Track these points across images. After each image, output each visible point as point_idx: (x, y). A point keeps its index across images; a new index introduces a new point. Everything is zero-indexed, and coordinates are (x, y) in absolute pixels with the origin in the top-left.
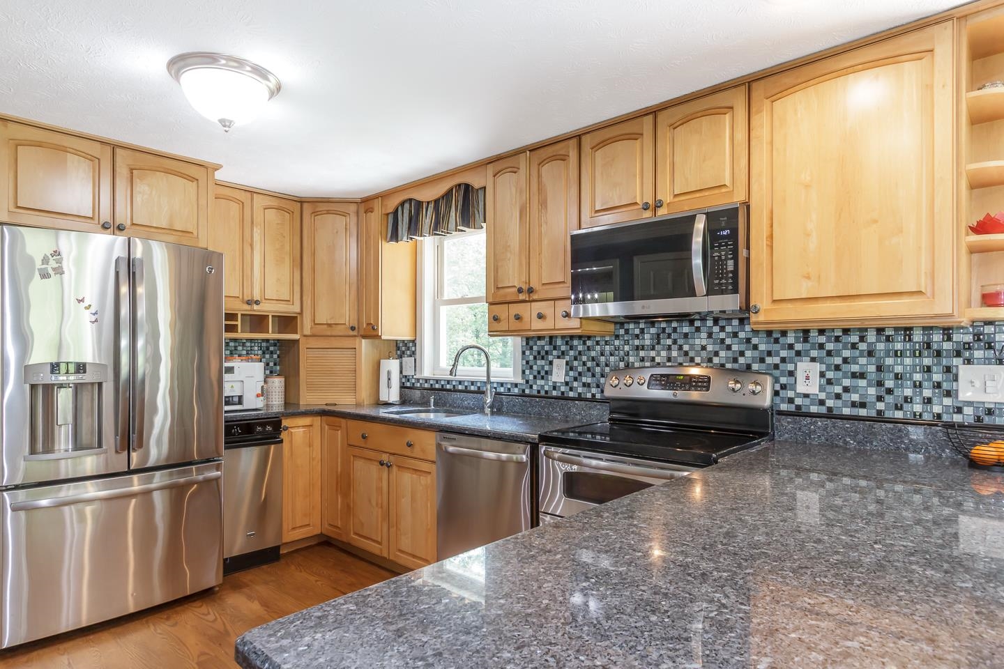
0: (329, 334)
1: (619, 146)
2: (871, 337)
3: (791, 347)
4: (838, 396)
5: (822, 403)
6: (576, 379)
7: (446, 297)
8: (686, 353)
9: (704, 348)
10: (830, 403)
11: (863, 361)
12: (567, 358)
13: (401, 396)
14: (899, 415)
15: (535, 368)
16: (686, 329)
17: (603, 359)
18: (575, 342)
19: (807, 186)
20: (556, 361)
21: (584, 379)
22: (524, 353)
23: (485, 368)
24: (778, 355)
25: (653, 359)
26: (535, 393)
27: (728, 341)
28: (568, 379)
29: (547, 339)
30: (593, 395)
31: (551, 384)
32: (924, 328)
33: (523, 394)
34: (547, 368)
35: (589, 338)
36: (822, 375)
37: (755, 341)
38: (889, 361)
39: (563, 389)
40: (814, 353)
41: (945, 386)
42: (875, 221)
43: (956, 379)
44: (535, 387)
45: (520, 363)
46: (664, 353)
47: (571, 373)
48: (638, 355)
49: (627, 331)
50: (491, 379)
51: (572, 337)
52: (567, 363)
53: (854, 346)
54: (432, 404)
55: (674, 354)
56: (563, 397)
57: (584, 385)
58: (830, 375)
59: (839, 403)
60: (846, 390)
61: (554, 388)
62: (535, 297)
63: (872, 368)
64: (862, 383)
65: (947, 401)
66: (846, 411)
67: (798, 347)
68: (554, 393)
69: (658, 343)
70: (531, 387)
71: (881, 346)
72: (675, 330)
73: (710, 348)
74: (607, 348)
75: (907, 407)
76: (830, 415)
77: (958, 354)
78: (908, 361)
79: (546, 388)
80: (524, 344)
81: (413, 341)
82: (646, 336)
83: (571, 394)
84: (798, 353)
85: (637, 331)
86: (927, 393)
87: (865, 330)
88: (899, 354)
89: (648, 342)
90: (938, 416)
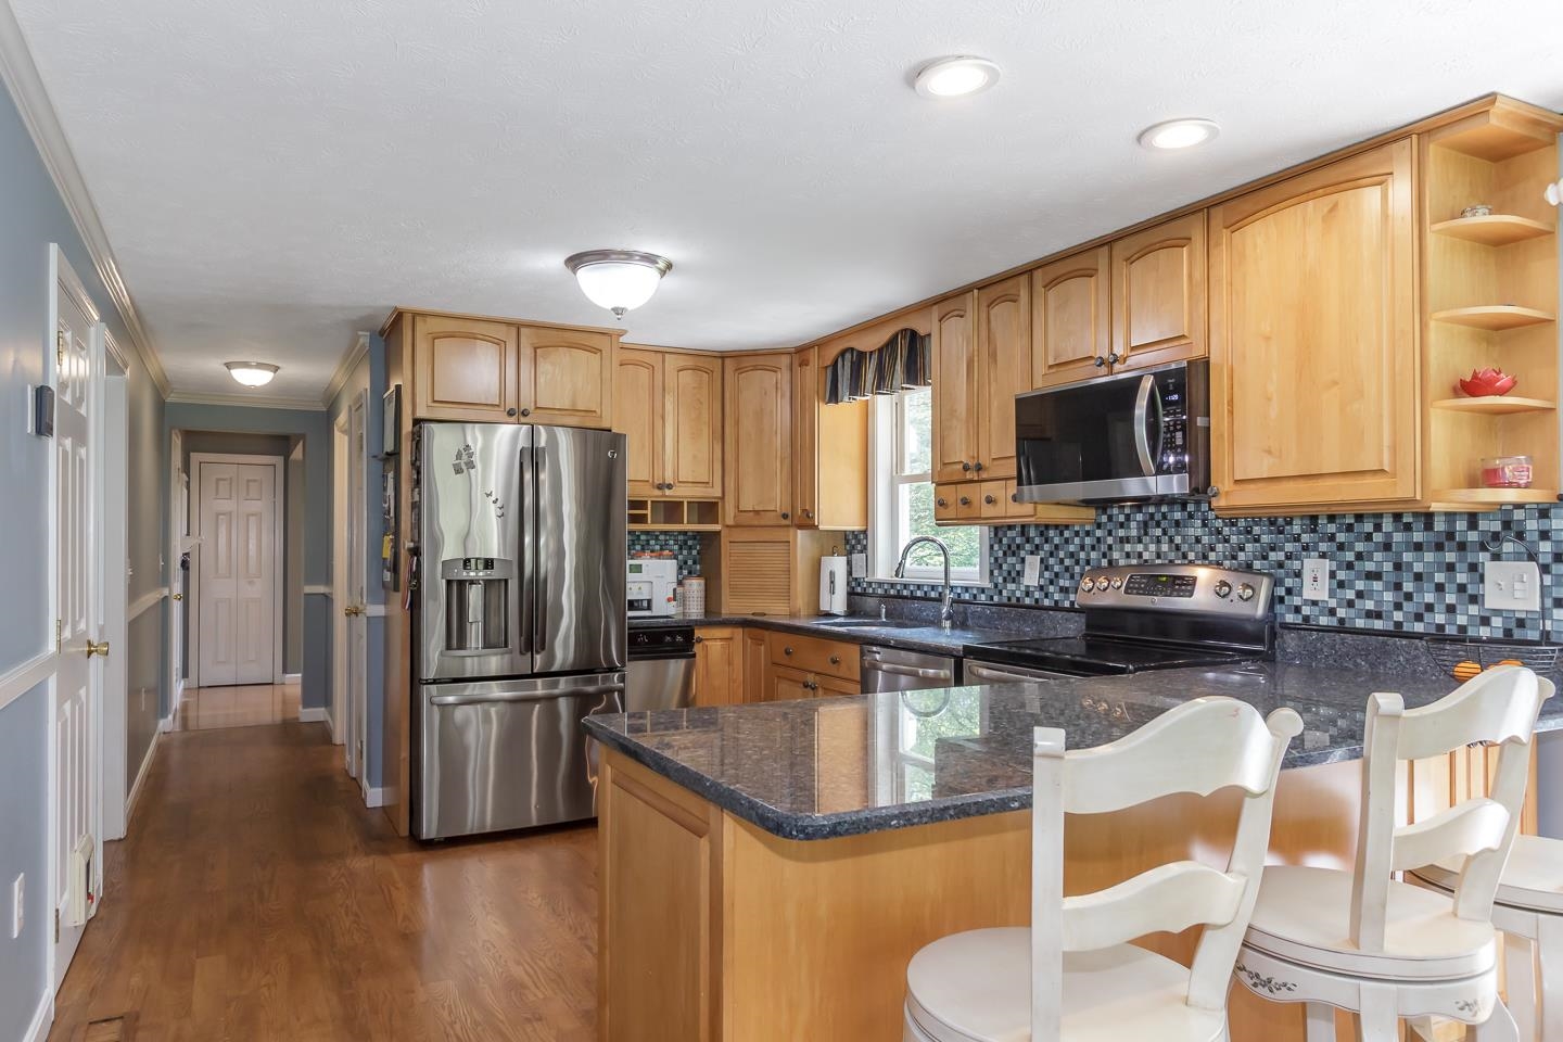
0: (756, 523)
1: (1073, 285)
2: (1387, 525)
3: (1297, 539)
4: (1350, 604)
5: (1332, 612)
6: (1051, 582)
7: (907, 472)
8: (1178, 548)
9: (1198, 540)
10: (1341, 613)
11: (1378, 556)
12: (1042, 553)
13: (850, 604)
14: (1419, 627)
15: (1005, 567)
16: (1178, 515)
17: (1082, 555)
18: (1051, 533)
19: (1267, 339)
20: (1029, 558)
21: (1062, 582)
22: (992, 547)
23: (942, 567)
24: (1282, 549)
25: (1140, 555)
26: (1005, 601)
27: (1226, 530)
28: (1042, 582)
29: (1018, 529)
30: (1072, 603)
31: (1023, 588)
32: (1447, 514)
33: (991, 602)
34: (1018, 567)
35: (1067, 527)
36: (1332, 575)
37: (1256, 530)
38: (1407, 557)
39: (1037, 595)
40: (1323, 547)
41: (1471, 590)
42: (1335, 383)
43: (1482, 580)
44: (1005, 593)
45: (988, 560)
46: (1153, 547)
47: (1047, 574)
48: (1122, 550)
49: (1110, 518)
50: (951, 581)
51: (1047, 527)
52: (1042, 560)
53: (1369, 537)
54: (883, 616)
55: (1165, 547)
56: (1037, 606)
57: (1061, 590)
58: (1341, 575)
59: (1352, 613)
60: (1360, 595)
61: (1027, 594)
62: (984, 475)
63: (1388, 567)
64: (1377, 585)
65: (1473, 610)
66: (1360, 623)
67: (1305, 538)
68: (1027, 601)
69: (1146, 534)
70: (1000, 593)
71: (1398, 537)
72: (1164, 516)
73: (1205, 540)
74: (1088, 541)
75: (1427, 617)
76: (1342, 628)
77: (1483, 548)
78: (1429, 556)
79: (1018, 594)
80: (992, 535)
81: (865, 532)
82: (1133, 525)
83: (1047, 602)
84: (1306, 548)
85: (1122, 518)
86: (1451, 598)
87: (1380, 516)
88: (1418, 547)
89: (1134, 533)
90: (1462, 629)
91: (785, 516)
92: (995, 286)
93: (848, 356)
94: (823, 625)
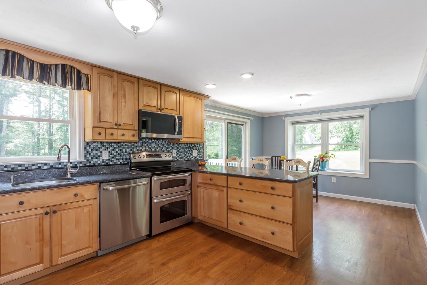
2: (183, 145)
5: (176, 158)
6: (113, 158)
8: (150, 148)
9: (154, 147)
10: (177, 158)
11: (182, 149)
12: (109, 150)
15: (92, 154)
16: (150, 142)
17: (124, 150)
18: (113, 144)
20: (104, 152)
21: (117, 157)
22: (85, 148)
23: (67, 156)
24: (169, 148)
25: (141, 150)
26: (92, 165)
27: (160, 145)
28: (110, 158)
29: (99, 143)
30: (121, 163)
31: (101, 160)
32: (189, 144)
33: (85, 166)
34: (99, 154)
35: (119, 143)
37: (165, 145)
38: (185, 149)
39: (107, 162)
40: (175, 148)
41: (191, 154)
43: (192, 152)
44: (92, 162)
45: (83, 153)
46: (144, 148)
47: (111, 156)
48: (136, 149)
50: (70, 160)
51: (111, 142)
52: (109, 152)
53: (181, 147)
55: (147, 148)
56: (107, 165)
57: (117, 159)
58: (177, 152)
60: (180, 155)
61: (103, 162)
63: (183, 151)
64: (182, 154)
65: (192, 156)
66: (180, 159)
67: (173, 147)
68: (103, 164)
69: (143, 145)
70: (90, 162)
71: (184, 147)
72: (147, 141)
73: (156, 147)
74: (126, 146)
75: (187, 158)
76: (178, 161)
77: (192, 148)
79: (99, 162)
80: (86, 144)
82: (139, 143)
83: (111, 163)
84: (173, 148)
86: (189, 155)
87: (182, 143)
88: (186, 148)
89: (139, 145)
90: (190, 159)
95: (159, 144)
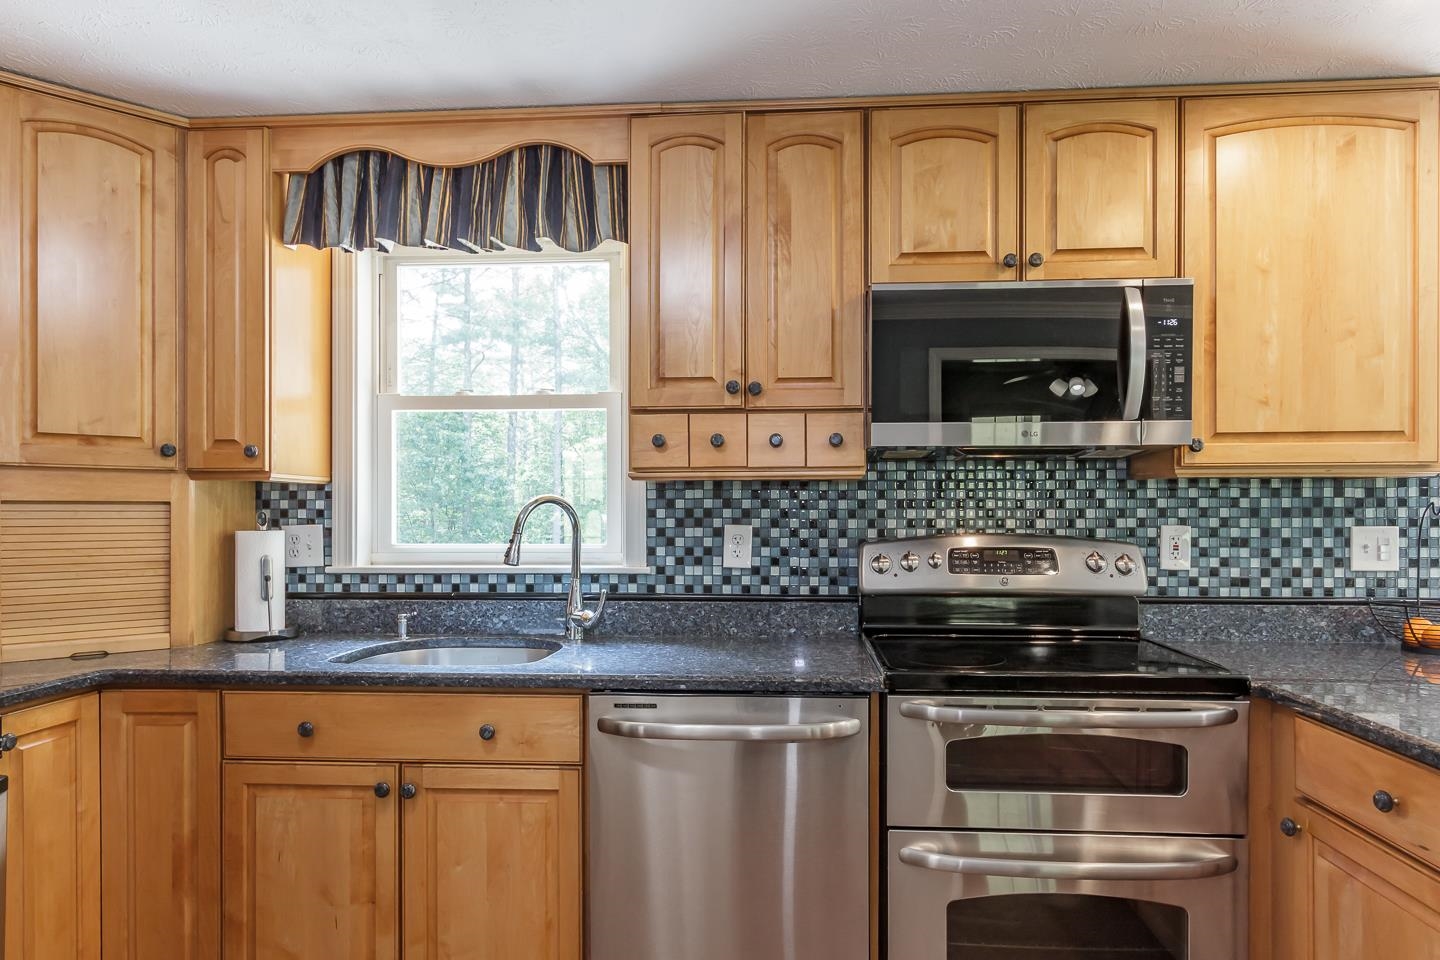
0: (88, 461)
1: (952, 148)
2: (1255, 490)
3: (1152, 503)
4: (1214, 573)
5: (1193, 582)
6: (775, 562)
7: (401, 389)
9: (1021, 505)
10: (1204, 582)
11: (1244, 522)
12: (756, 523)
14: (1286, 592)
15: (679, 542)
16: (991, 474)
17: (833, 524)
18: (775, 494)
19: (1264, 272)
20: (730, 530)
21: (794, 561)
22: (651, 514)
23: (569, 546)
24: (1135, 515)
25: (930, 524)
26: (680, 590)
27: (1059, 494)
28: (757, 562)
29: (709, 486)
30: (814, 590)
31: (717, 571)
32: (1314, 480)
33: (650, 595)
34: (708, 542)
35: (804, 484)
36: (1195, 543)
37: (1100, 494)
38: (1275, 523)
39: (746, 580)
40: (1183, 513)
41: (1338, 554)
42: (1352, 334)
43: (1348, 543)
44: (679, 580)
45: (642, 534)
46: (950, 514)
47: (765, 551)
48: (902, 516)
49: (882, 475)
50: (582, 567)
51: (766, 484)
52: (756, 533)
53: (1234, 503)
54: (403, 629)
55: (971, 514)
56: (747, 595)
57: (794, 572)
58: (1203, 543)
59: (1215, 581)
60: (1225, 563)
61: (727, 580)
62: (761, 403)
63: (1255, 533)
64: (1244, 552)
65: (1339, 572)
66: (1224, 592)
67: (1161, 503)
68: (727, 589)
69: (940, 496)
70: (670, 580)
71: (1265, 503)
73: (1030, 504)
74: (842, 504)
75: (1295, 582)
76: (1205, 598)
77: (1349, 512)
78: (1296, 522)
79: (708, 581)
80: (653, 495)
82: (920, 484)
83: (765, 590)
84: (1162, 513)
85: (902, 476)
86: (1318, 563)
87: (1248, 481)
88: (1286, 513)
89: (922, 495)
90: (1329, 592)
91: (166, 452)
92: (786, 116)
93: (352, 166)
94: (250, 662)
95: (1049, 485)
